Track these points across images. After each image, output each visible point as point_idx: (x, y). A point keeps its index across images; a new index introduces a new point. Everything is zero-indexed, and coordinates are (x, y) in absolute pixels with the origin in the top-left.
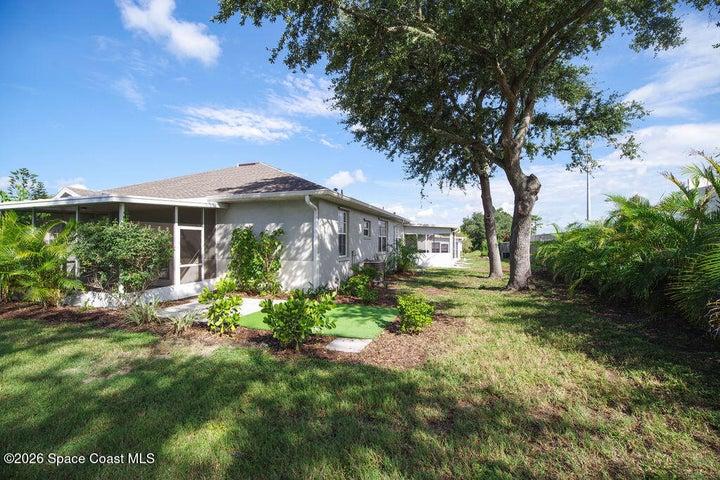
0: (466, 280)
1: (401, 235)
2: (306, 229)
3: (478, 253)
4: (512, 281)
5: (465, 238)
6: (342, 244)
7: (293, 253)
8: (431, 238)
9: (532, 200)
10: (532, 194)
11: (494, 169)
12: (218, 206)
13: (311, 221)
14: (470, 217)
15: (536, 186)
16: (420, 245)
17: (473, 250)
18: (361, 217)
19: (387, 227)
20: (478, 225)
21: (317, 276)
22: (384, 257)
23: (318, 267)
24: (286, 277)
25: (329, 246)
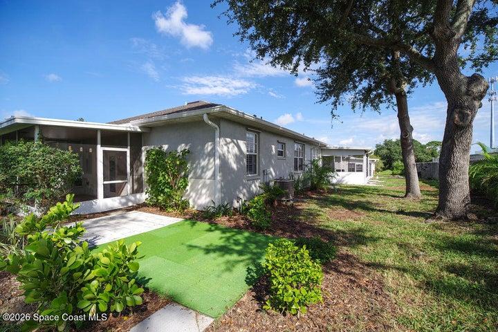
0: (380, 200)
1: (318, 157)
2: (209, 148)
3: (389, 172)
4: (442, 207)
5: (377, 160)
6: (251, 163)
7: (199, 171)
8: (348, 159)
9: (474, 107)
10: (474, 99)
11: (413, 85)
12: (139, 130)
13: (213, 141)
14: (382, 144)
15: (481, 88)
16: (337, 165)
17: (384, 169)
18: (275, 139)
19: (303, 149)
20: (389, 149)
21: (218, 195)
22: (300, 175)
23: (219, 186)
24: (193, 194)
25: (234, 166)
